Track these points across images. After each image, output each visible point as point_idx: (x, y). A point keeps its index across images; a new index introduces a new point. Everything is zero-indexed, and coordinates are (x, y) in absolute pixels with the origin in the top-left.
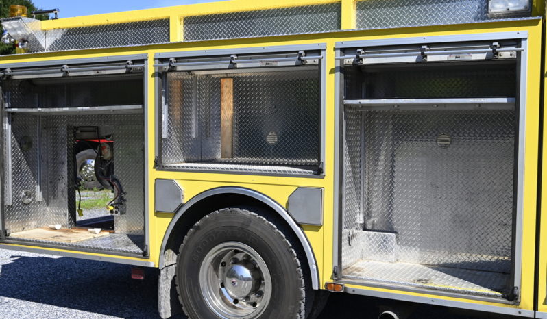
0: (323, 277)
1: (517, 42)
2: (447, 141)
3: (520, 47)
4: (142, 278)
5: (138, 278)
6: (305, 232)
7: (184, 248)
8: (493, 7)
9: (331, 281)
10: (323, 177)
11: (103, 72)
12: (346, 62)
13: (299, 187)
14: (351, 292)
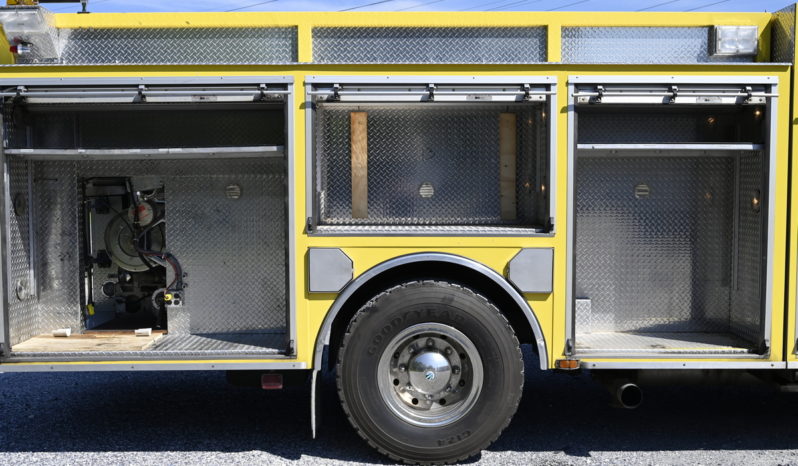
0: (552, 353)
1: (767, 87)
2: (646, 191)
3: (770, 92)
4: (281, 387)
5: (275, 388)
6: (529, 302)
7: (352, 338)
8: (722, 46)
9: (563, 358)
10: (553, 236)
11: (212, 99)
12: (580, 100)
13: (522, 249)
14: (590, 367)
